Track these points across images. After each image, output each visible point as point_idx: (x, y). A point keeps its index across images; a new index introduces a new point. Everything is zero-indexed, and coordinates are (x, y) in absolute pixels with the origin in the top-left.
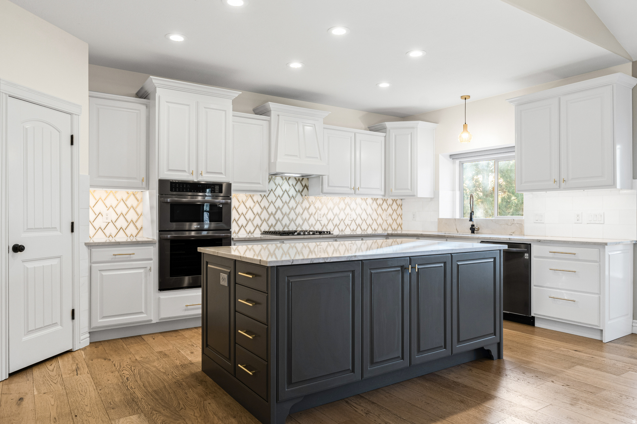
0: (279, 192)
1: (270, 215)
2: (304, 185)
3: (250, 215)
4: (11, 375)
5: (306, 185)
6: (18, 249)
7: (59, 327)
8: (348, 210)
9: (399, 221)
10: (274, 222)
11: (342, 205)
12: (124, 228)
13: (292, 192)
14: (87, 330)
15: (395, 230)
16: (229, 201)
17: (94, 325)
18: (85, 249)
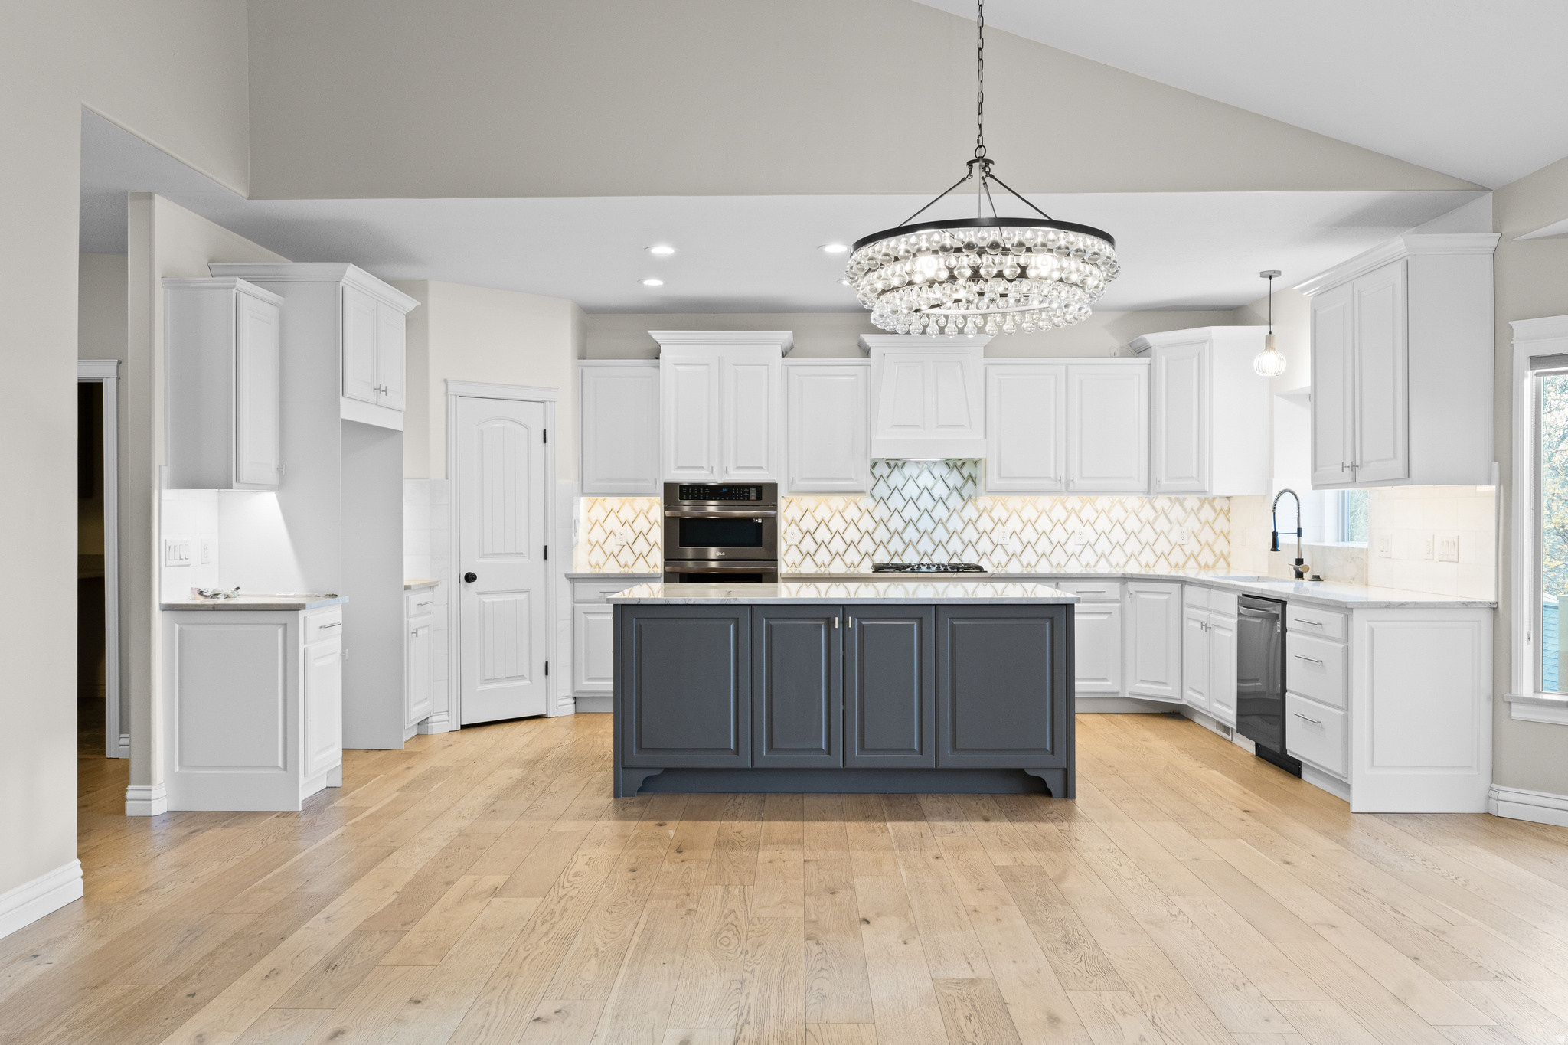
0: (911, 490)
1: (893, 534)
2: (966, 475)
3: (852, 534)
4: (464, 727)
5: (970, 476)
6: (470, 578)
7: (527, 682)
8: (1073, 523)
9: (1221, 546)
10: (901, 547)
11: (1059, 513)
12: (645, 553)
13: (940, 490)
14: (569, 693)
15: (1207, 568)
16: (773, 513)
17: (577, 688)
18: (567, 583)
